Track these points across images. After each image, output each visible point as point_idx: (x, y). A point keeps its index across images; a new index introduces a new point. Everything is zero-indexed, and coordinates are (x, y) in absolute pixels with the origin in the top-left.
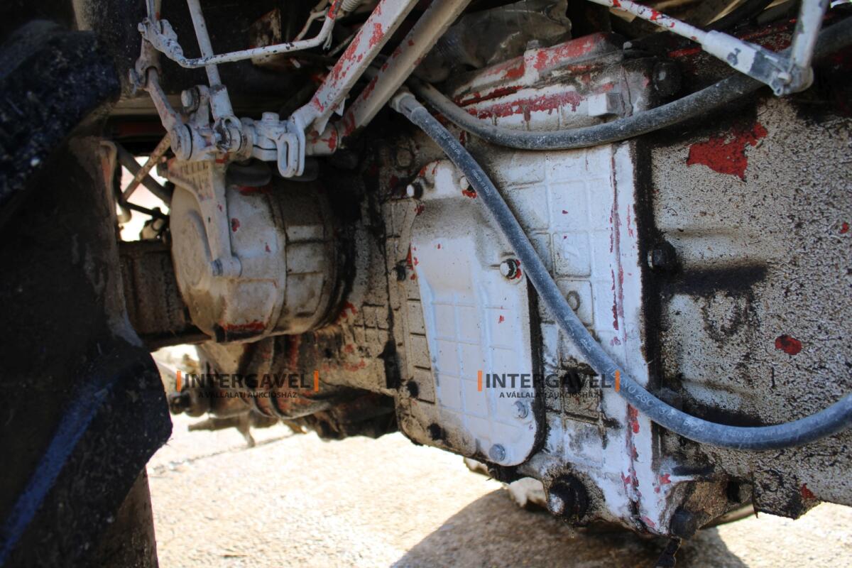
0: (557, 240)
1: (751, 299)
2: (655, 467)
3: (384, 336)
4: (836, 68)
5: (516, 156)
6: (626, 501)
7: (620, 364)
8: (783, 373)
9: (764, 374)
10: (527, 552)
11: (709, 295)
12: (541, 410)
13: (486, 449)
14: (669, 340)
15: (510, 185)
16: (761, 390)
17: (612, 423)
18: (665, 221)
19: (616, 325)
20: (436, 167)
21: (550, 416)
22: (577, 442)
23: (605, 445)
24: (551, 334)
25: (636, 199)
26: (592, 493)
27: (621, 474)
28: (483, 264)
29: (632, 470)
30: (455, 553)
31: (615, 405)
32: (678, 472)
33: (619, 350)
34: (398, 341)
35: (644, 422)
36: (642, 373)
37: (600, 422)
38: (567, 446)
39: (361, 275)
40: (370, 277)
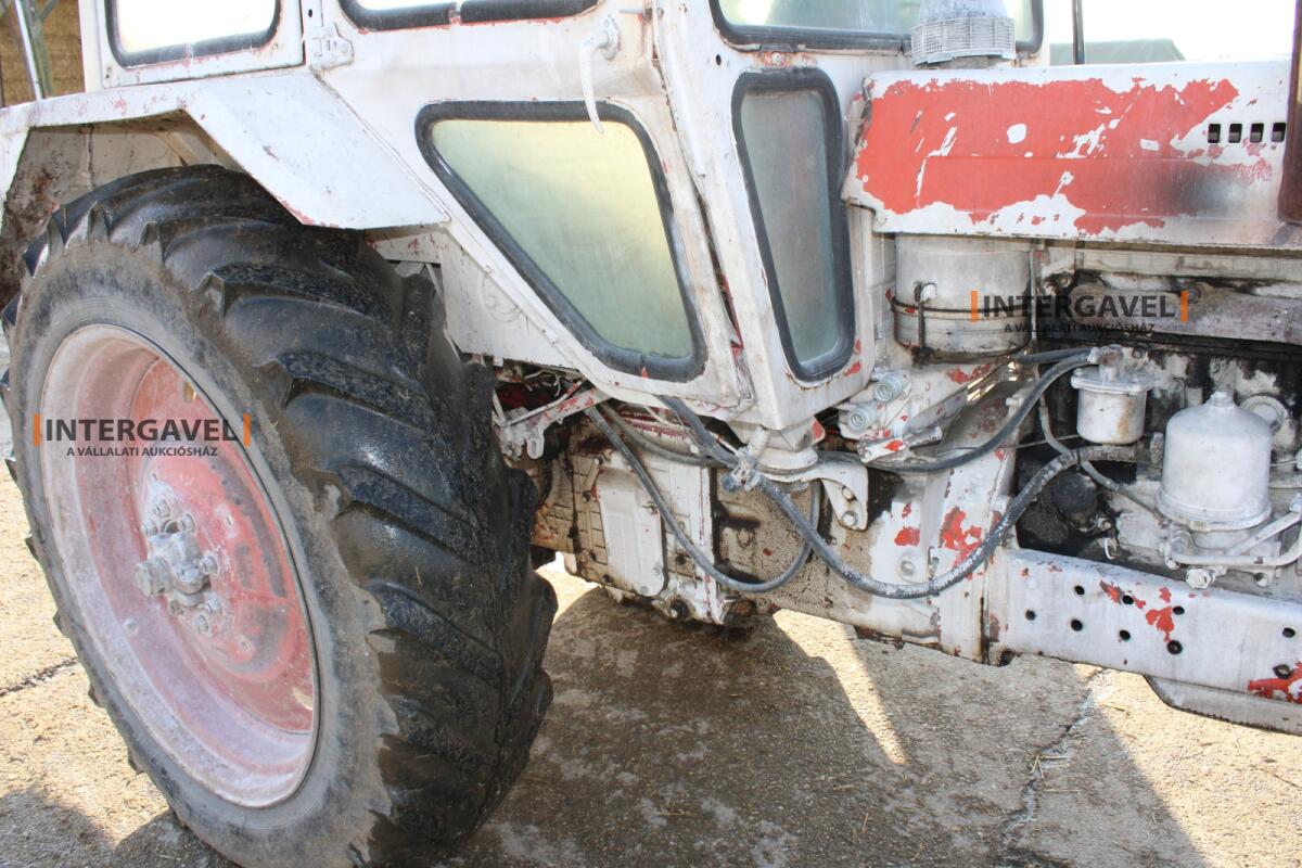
0: (674, 499)
1: (754, 534)
2: (717, 597)
6: (705, 611)
7: (702, 555)
8: (765, 562)
9: (759, 562)
11: (739, 530)
12: (666, 571)
14: (723, 545)
15: (652, 469)
16: (758, 567)
17: (699, 579)
18: (721, 497)
19: (701, 539)
21: (670, 574)
22: (683, 585)
23: (696, 587)
24: (671, 538)
26: (691, 608)
27: (703, 600)
28: (640, 506)
29: (708, 598)
31: (700, 572)
32: (728, 598)
33: (702, 549)
35: (713, 581)
36: (711, 559)
37: (694, 578)
38: (677, 587)
39: (555, 489)
40: (560, 490)
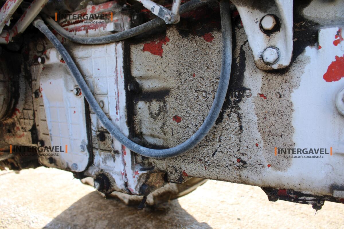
0: (96, 80)
2: (133, 168)
3: (32, 122)
4: (194, 19)
5: (81, 47)
6: (123, 182)
7: (118, 129)
8: (175, 130)
9: (169, 131)
10: (104, 214)
11: (150, 101)
12: (90, 148)
13: (70, 165)
14: (137, 119)
15: (79, 59)
16: (169, 136)
17: (117, 152)
18: (135, 73)
19: (117, 113)
20: (50, 51)
21: (94, 151)
22: (104, 161)
23: (114, 161)
24: (94, 118)
25: (123, 64)
26: (111, 181)
27: (120, 172)
28: (67, 90)
29: (124, 170)
30: (75, 217)
31: (118, 145)
32: (142, 170)
33: (118, 123)
34: (37, 124)
35: (128, 151)
36: (126, 131)
37: (112, 152)
38: (101, 162)
39: (22, 97)
40: (26, 98)
